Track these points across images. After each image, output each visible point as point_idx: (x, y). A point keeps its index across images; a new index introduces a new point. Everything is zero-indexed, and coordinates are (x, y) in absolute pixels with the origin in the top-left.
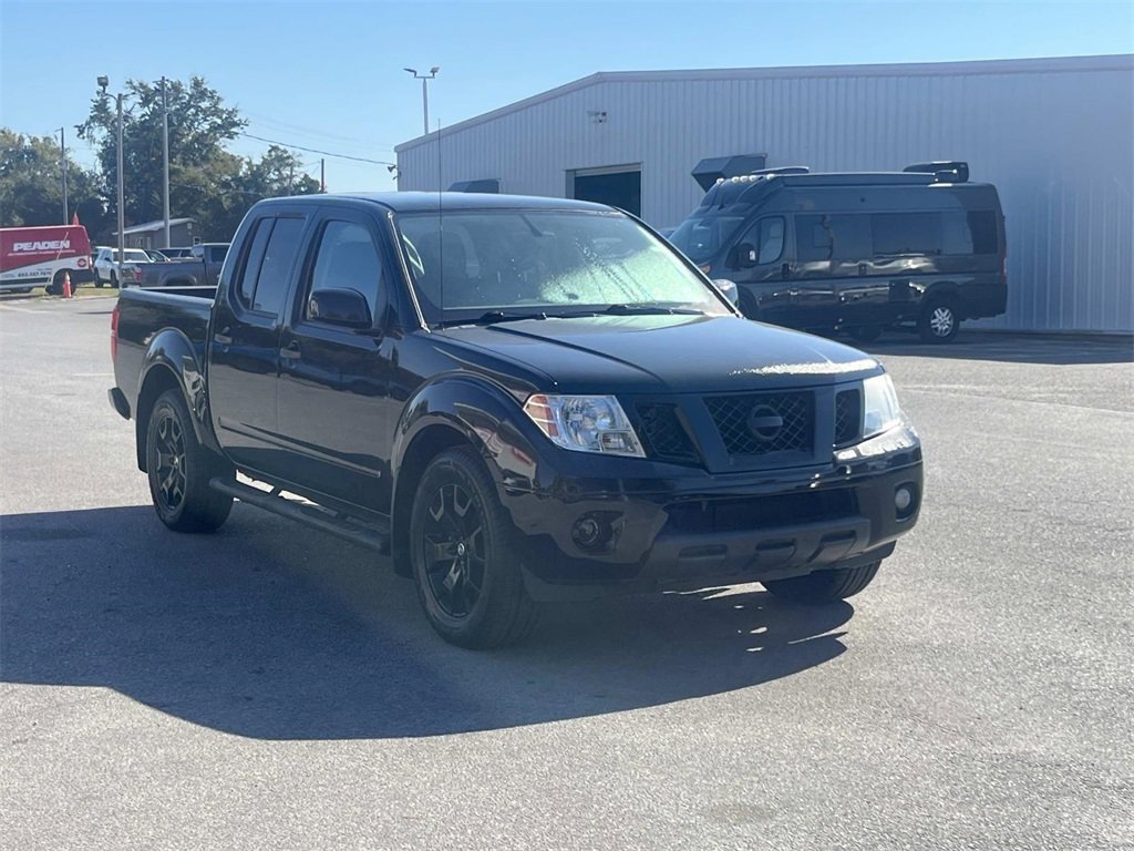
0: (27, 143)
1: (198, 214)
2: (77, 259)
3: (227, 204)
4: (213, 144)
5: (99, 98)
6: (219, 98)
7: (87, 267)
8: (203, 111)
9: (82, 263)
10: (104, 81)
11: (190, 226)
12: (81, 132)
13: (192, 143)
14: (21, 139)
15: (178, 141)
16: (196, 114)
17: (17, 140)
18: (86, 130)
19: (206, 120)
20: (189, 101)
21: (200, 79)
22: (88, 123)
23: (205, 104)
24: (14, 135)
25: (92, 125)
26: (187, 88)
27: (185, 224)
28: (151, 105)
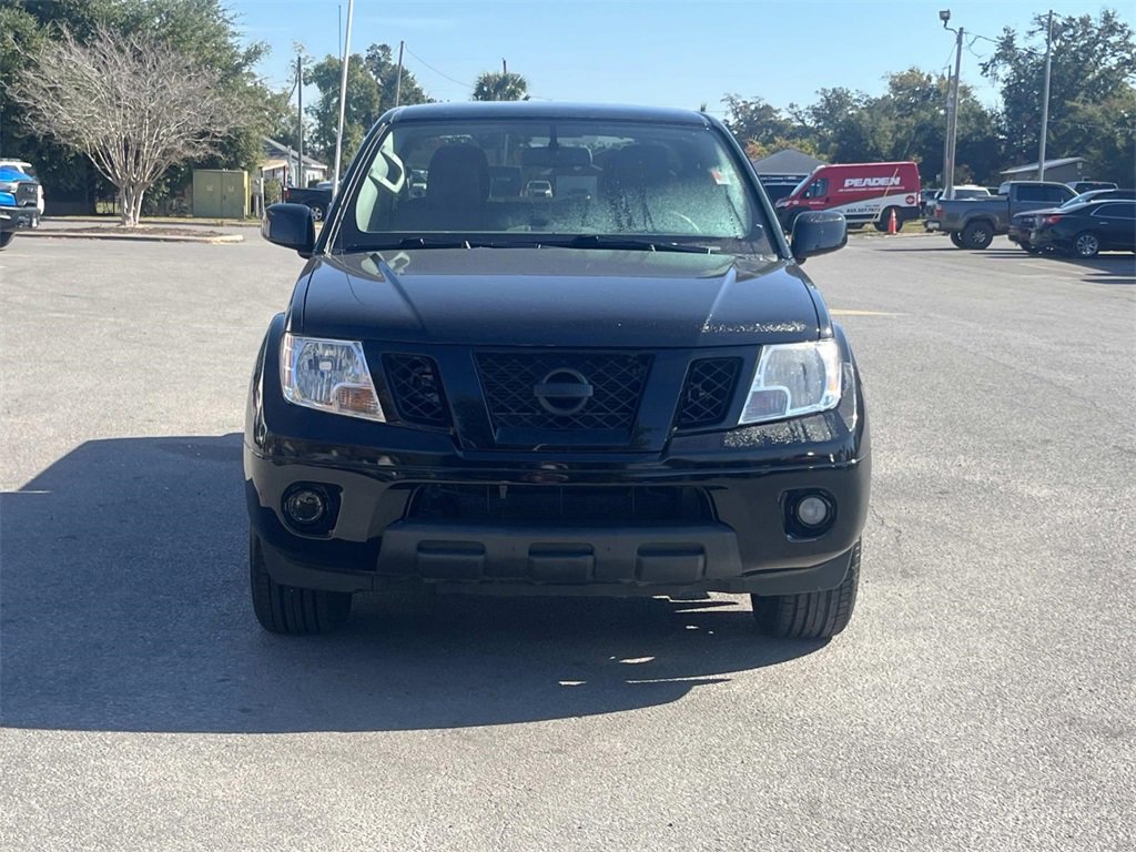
0: (934, 81)
1: (1088, 153)
2: (906, 195)
3: (1120, 143)
4: (1120, 81)
5: (1005, 36)
6: (1129, 32)
7: (915, 205)
8: (1112, 46)
9: (911, 200)
10: (946, 15)
11: (1080, 166)
12: (985, 70)
13: (1098, 79)
14: (929, 78)
15: (1083, 78)
16: (1104, 50)
17: (925, 79)
18: (990, 69)
19: (1114, 56)
20: (1098, 36)
21: (1111, 12)
22: (993, 61)
23: (1113, 39)
24: (923, 74)
25: (996, 62)
26: (1097, 23)
27: (1075, 163)
28: (1058, 42)
